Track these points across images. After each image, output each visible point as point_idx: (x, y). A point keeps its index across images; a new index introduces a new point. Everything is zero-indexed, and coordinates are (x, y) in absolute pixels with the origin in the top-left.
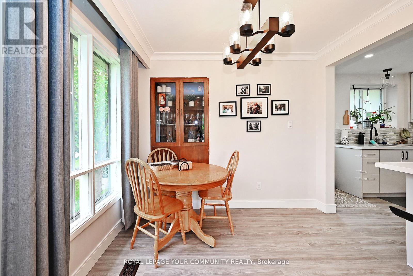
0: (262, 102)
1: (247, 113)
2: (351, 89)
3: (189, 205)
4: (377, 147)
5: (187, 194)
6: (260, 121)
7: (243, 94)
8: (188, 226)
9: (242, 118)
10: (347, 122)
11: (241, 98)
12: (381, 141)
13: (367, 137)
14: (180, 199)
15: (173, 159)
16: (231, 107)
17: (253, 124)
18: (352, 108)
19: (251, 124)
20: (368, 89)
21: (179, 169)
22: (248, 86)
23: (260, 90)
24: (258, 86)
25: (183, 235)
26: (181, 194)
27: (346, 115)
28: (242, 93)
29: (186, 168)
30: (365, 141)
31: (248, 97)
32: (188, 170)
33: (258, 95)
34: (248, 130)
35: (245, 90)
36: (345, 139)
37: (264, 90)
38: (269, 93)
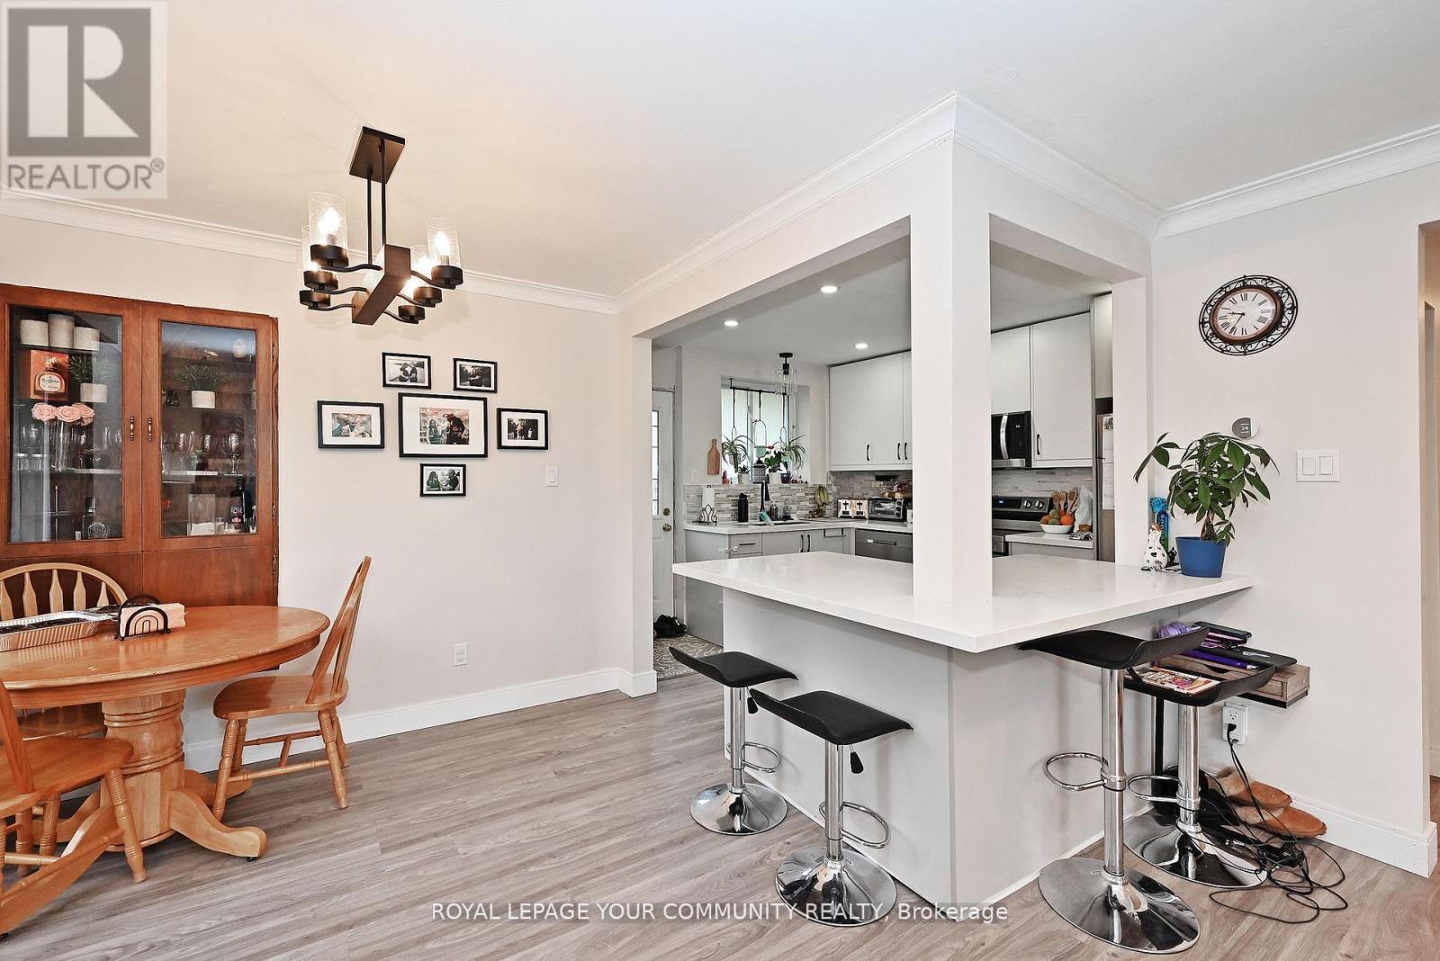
0: (471, 411)
1: (421, 440)
2: (723, 386)
3: (163, 749)
4: (771, 526)
5: (156, 714)
6: (464, 466)
7: (408, 383)
8: (158, 821)
9: (402, 455)
10: (714, 468)
11: (401, 396)
12: (780, 514)
13: (753, 506)
14: (122, 735)
15: (103, 601)
16: (365, 419)
17: (443, 474)
18: (727, 434)
19: (433, 475)
20: (760, 392)
21: (123, 634)
22: (426, 361)
23: (464, 375)
24: (458, 363)
25: (134, 856)
26: (129, 718)
27: (714, 453)
28: (405, 381)
29: (153, 628)
30: (750, 514)
31: (426, 391)
32: (166, 631)
33: (456, 389)
34: (425, 492)
35: (414, 371)
36: (708, 510)
37: (477, 377)
38: (490, 386)
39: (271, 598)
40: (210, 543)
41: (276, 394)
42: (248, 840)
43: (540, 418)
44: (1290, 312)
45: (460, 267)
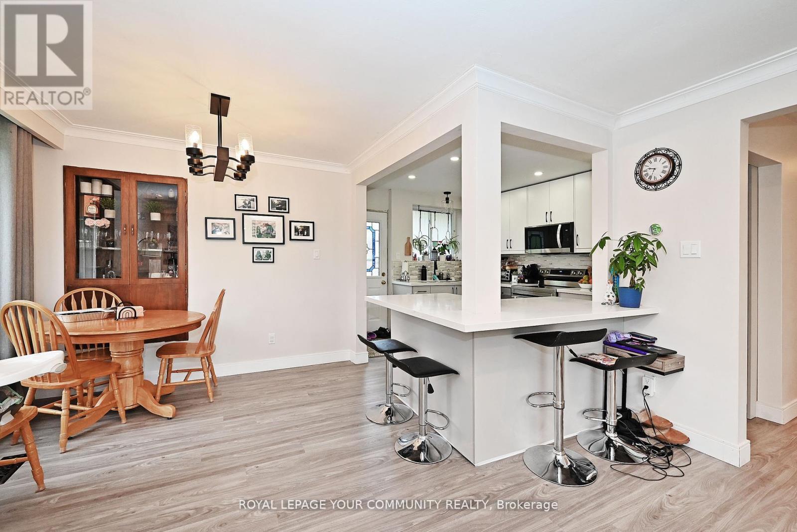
0: (276, 221)
1: (253, 236)
2: (414, 209)
3: (134, 368)
4: (438, 282)
5: (131, 353)
6: (273, 249)
7: (247, 209)
8: (132, 399)
9: (244, 243)
10: (408, 252)
11: (243, 215)
12: (445, 277)
13: (430, 272)
14: (117, 361)
15: (113, 305)
16: (226, 225)
17: (263, 252)
18: (416, 234)
19: (259, 252)
20: (435, 212)
21: (118, 318)
22: (255, 198)
23: (273, 205)
24: (271, 199)
25: (122, 413)
26: (120, 354)
27: (408, 245)
28: (246, 207)
29: (130, 316)
30: (428, 277)
31: (255, 212)
32: (135, 318)
33: (269, 211)
34: (255, 260)
35: (249, 203)
36: (406, 274)
37: (280, 206)
38: (286, 210)
39: (185, 307)
40: (158, 282)
41: (187, 214)
42: (167, 410)
43: (311, 225)
44: (678, 167)
45: (253, 155)
